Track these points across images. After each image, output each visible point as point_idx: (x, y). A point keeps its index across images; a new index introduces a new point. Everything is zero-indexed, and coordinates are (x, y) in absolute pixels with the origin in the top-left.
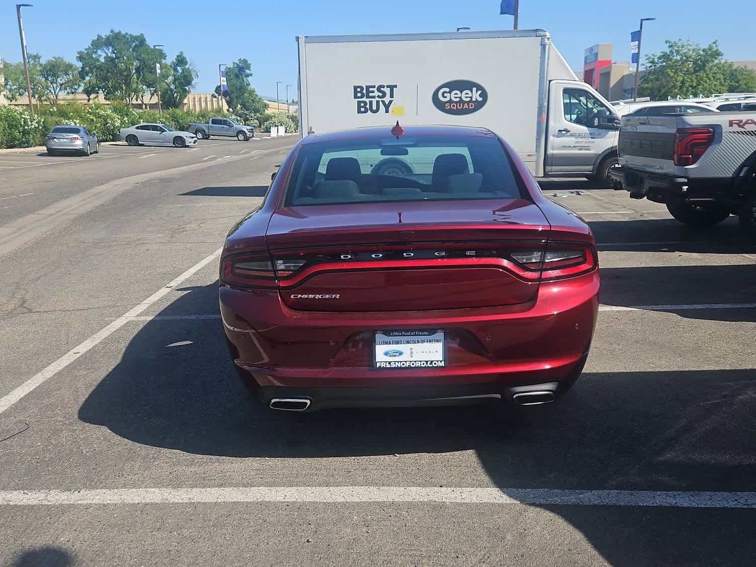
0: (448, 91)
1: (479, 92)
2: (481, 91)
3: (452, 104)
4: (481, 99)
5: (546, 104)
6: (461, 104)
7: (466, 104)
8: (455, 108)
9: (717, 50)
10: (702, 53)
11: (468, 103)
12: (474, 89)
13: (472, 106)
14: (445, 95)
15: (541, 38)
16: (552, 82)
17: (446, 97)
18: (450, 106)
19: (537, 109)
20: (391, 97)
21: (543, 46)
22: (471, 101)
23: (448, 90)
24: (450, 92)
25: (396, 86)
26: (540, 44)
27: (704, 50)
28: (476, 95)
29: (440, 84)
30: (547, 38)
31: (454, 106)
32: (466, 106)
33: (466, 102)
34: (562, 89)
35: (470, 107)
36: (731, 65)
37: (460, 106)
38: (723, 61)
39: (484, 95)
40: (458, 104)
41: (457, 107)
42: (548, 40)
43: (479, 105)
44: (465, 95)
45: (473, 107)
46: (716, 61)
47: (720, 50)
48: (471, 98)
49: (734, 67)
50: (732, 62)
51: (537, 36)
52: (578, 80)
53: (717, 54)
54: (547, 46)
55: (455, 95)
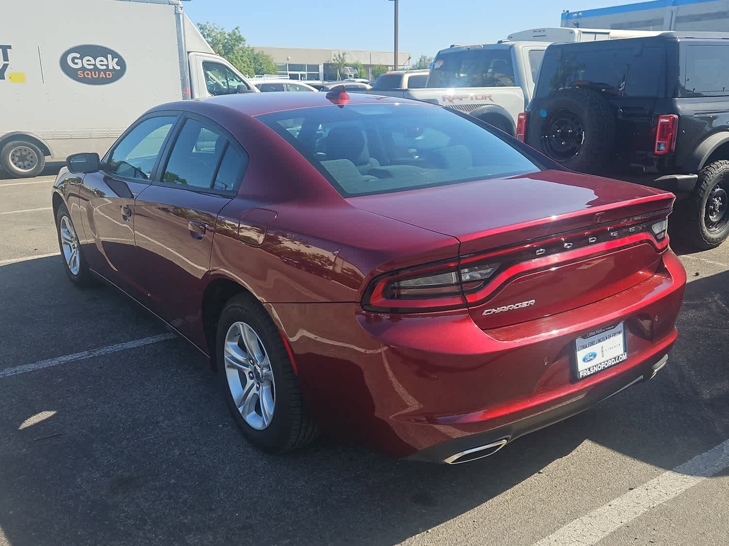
0: (78, 57)
1: (116, 60)
2: (117, 59)
3: (87, 72)
4: (119, 68)
5: (188, 77)
6: (97, 72)
7: (102, 73)
8: (90, 76)
9: (240, 36)
10: (227, 37)
11: (105, 71)
12: (110, 56)
13: (109, 75)
14: (76, 61)
15: (174, 6)
16: (190, 54)
17: (77, 64)
18: (83, 73)
19: (180, 81)
20: (4, 61)
21: (177, 15)
22: (108, 69)
23: (78, 55)
24: (81, 58)
25: (10, 47)
26: (174, 13)
27: (229, 35)
28: (113, 64)
29: (68, 48)
30: (180, 7)
31: (88, 74)
32: (102, 75)
33: (103, 70)
34: (201, 63)
35: (108, 77)
36: (252, 50)
37: (95, 75)
38: (246, 46)
39: (121, 63)
40: (93, 72)
41: (92, 76)
42: (182, 9)
43: (118, 75)
44: (100, 63)
45: (111, 76)
46: (241, 46)
47: (242, 36)
48: (107, 66)
49: (256, 52)
50: (254, 47)
51: (170, 4)
52: (214, 53)
53: (240, 39)
54: (181, 16)
55: (87, 62)
